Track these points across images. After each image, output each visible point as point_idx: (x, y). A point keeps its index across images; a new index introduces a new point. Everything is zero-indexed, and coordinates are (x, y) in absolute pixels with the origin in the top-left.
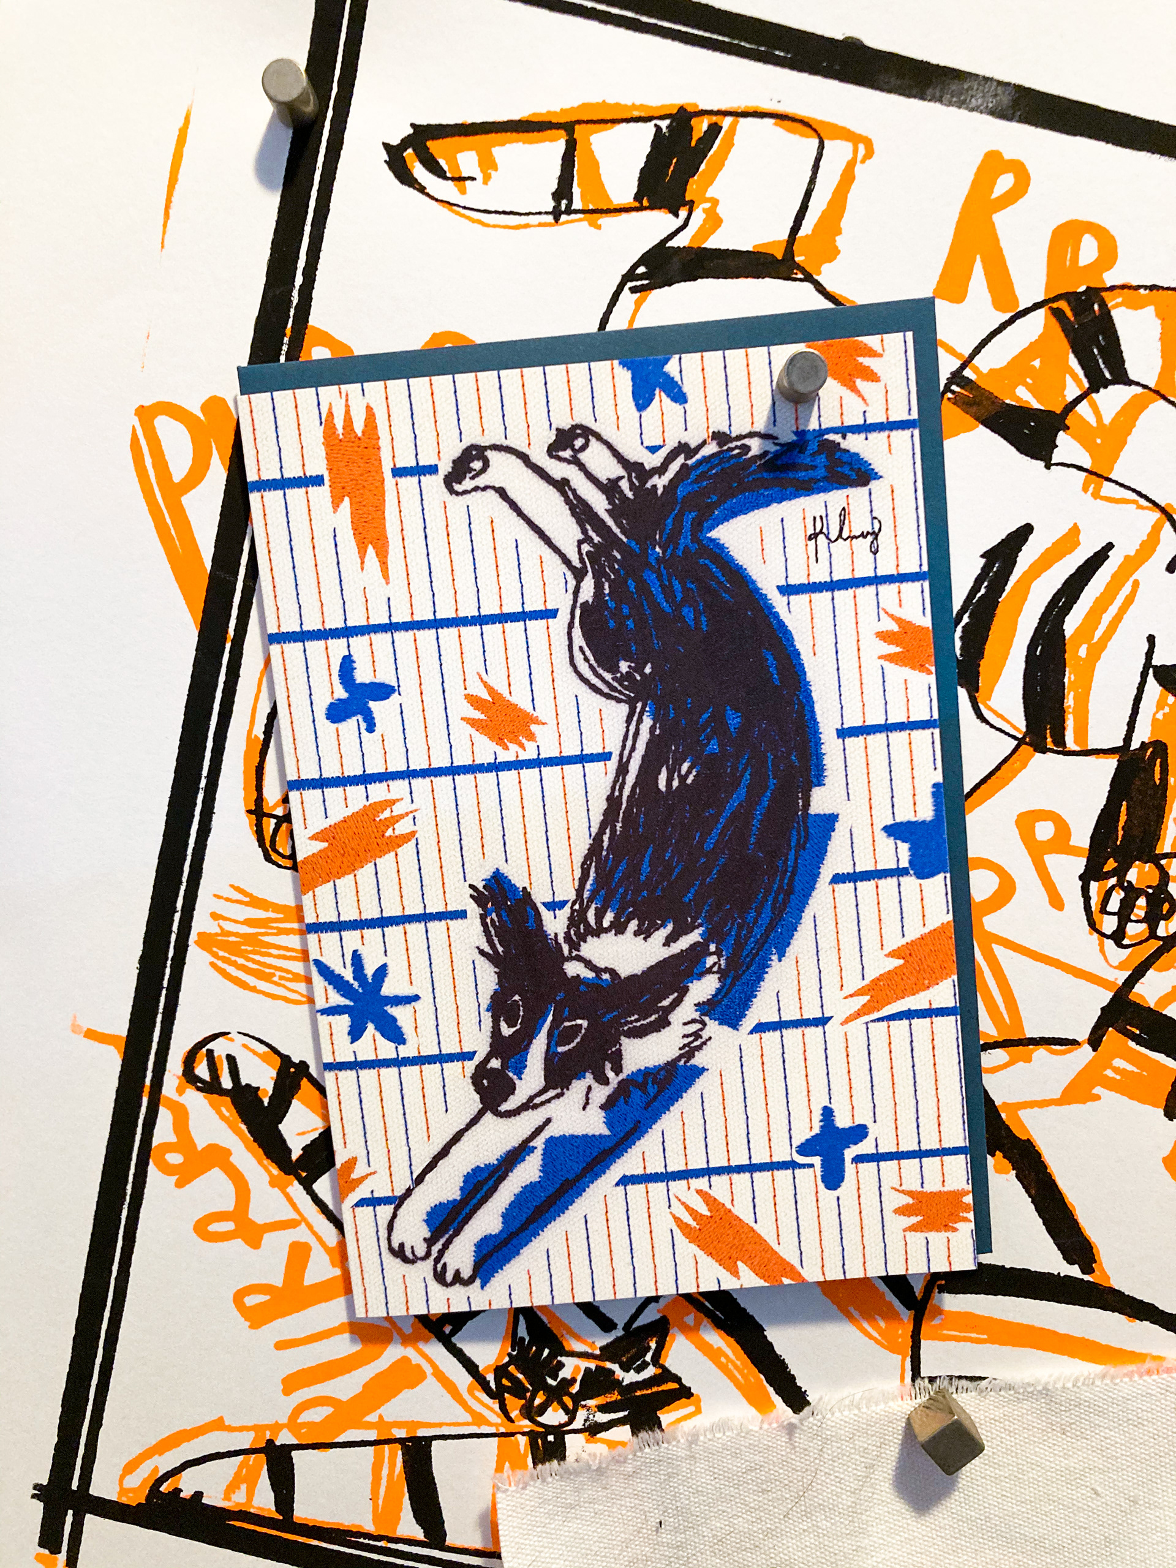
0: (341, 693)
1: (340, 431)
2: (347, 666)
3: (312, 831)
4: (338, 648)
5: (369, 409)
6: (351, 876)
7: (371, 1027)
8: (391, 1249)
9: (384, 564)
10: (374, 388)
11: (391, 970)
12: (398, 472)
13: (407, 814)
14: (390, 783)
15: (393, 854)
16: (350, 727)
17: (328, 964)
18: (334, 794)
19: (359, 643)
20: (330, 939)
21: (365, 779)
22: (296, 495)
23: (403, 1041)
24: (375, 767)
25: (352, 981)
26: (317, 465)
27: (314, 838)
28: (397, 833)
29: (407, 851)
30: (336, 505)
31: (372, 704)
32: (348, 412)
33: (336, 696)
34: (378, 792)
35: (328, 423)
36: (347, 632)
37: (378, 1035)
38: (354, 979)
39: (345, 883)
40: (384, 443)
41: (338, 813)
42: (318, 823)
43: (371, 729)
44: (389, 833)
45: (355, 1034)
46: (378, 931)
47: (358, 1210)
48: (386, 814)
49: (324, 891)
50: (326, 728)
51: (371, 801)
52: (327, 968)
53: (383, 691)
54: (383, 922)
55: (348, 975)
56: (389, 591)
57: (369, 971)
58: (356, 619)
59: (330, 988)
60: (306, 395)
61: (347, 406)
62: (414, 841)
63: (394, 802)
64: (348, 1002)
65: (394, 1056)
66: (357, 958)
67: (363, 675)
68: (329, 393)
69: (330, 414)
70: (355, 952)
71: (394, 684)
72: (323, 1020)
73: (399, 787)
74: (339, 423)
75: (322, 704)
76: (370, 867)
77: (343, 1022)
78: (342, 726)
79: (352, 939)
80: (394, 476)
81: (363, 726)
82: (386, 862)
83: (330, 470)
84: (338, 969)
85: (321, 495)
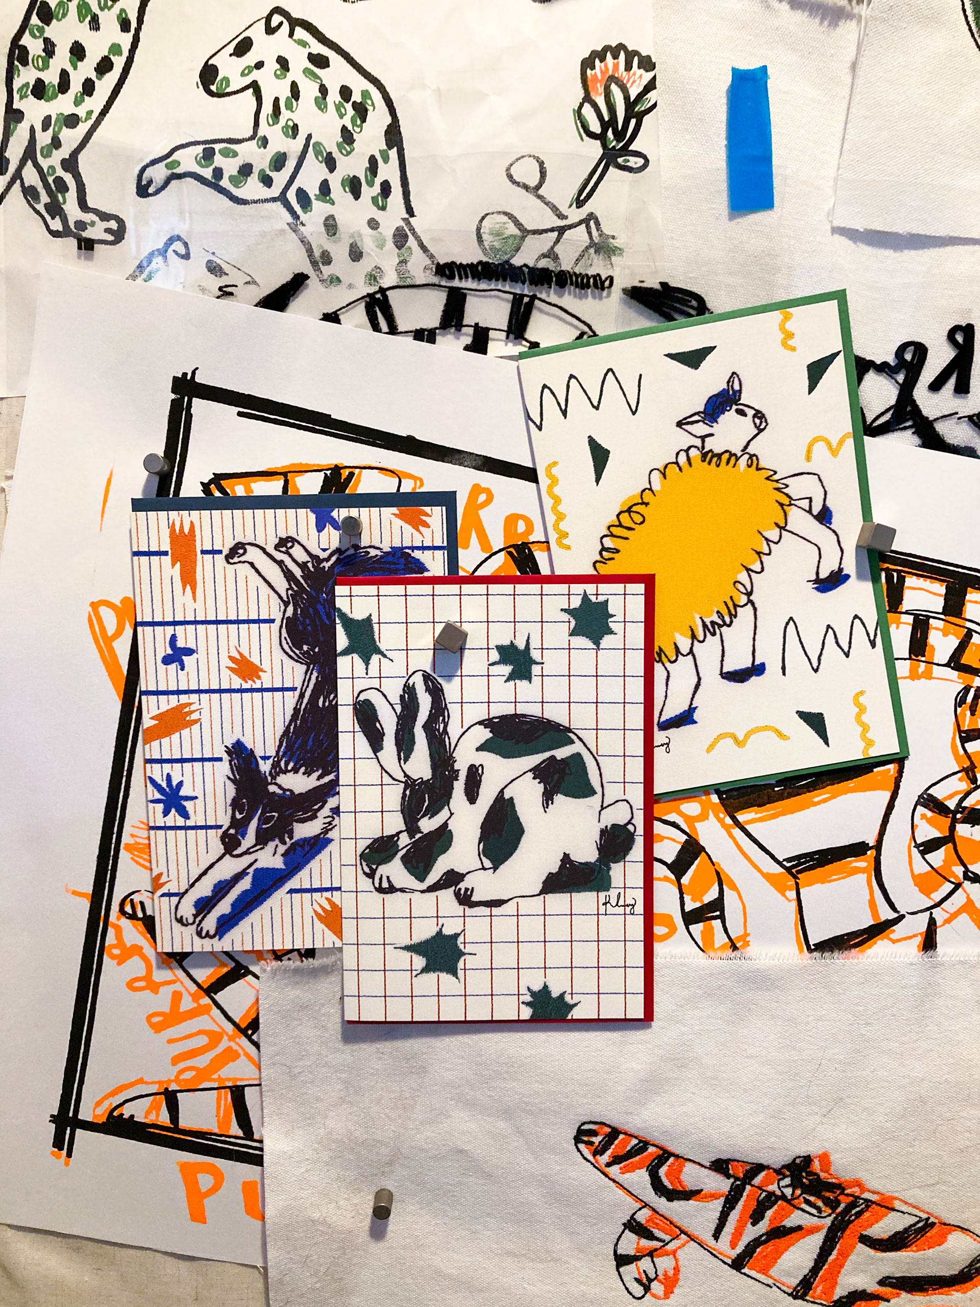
0: (169, 651)
1: (177, 531)
2: (173, 638)
3: (151, 715)
4: (170, 630)
5: (192, 522)
6: (168, 738)
7: (173, 810)
8: (176, 919)
9: (194, 593)
10: (195, 514)
11: (185, 784)
12: (204, 552)
13: (197, 710)
14: (190, 695)
15: (189, 729)
16: (173, 667)
17: (155, 778)
18: (163, 698)
19: (179, 629)
20: (157, 766)
21: (178, 692)
22: (155, 559)
23: (189, 818)
24: (183, 687)
25: (165, 787)
26: (166, 546)
27: (152, 718)
28: (192, 719)
29: (196, 727)
30: (173, 565)
31: (184, 657)
32: (182, 524)
33: (167, 652)
34: (184, 699)
35: (172, 528)
36: (175, 623)
37: (177, 815)
38: (167, 786)
39: (165, 741)
40: (198, 538)
41: (164, 707)
42: (155, 712)
43: (182, 669)
44: (188, 718)
45: (166, 813)
46: (180, 765)
47: (162, 898)
48: (187, 710)
49: (155, 744)
50: (162, 667)
51: (181, 702)
52: (154, 780)
53: (189, 652)
54: (182, 761)
55: (164, 785)
56: (195, 606)
57: (174, 783)
58: (179, 618)
59: (155, 790)
60: (163, 514)
61: (182, 521)
62: (199, 723)
63: (191, 704)
64: (163, 798)
65: (183, 825)
66: (169, 777)
67: (180, 644)
68: (173, 514)
69: (173, 523)
70: (168, 774)
71: (195, 649)
72: (151, 805)
73: (194, 697)
74: (177, 528)
75: (160, 655)
76: (177, 734)
77: (160, 807)
78: (169, 667)
79: (167, 767)
80: (202, 554)
81: (179, 667)
82: (185, 732)
83: (171, 549)
84: (160, 782)
85: (167, 560)
